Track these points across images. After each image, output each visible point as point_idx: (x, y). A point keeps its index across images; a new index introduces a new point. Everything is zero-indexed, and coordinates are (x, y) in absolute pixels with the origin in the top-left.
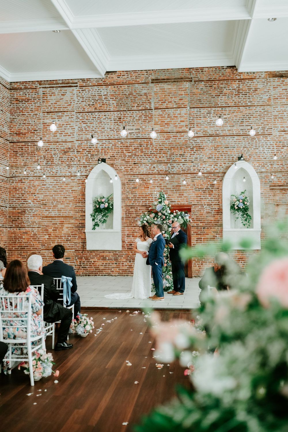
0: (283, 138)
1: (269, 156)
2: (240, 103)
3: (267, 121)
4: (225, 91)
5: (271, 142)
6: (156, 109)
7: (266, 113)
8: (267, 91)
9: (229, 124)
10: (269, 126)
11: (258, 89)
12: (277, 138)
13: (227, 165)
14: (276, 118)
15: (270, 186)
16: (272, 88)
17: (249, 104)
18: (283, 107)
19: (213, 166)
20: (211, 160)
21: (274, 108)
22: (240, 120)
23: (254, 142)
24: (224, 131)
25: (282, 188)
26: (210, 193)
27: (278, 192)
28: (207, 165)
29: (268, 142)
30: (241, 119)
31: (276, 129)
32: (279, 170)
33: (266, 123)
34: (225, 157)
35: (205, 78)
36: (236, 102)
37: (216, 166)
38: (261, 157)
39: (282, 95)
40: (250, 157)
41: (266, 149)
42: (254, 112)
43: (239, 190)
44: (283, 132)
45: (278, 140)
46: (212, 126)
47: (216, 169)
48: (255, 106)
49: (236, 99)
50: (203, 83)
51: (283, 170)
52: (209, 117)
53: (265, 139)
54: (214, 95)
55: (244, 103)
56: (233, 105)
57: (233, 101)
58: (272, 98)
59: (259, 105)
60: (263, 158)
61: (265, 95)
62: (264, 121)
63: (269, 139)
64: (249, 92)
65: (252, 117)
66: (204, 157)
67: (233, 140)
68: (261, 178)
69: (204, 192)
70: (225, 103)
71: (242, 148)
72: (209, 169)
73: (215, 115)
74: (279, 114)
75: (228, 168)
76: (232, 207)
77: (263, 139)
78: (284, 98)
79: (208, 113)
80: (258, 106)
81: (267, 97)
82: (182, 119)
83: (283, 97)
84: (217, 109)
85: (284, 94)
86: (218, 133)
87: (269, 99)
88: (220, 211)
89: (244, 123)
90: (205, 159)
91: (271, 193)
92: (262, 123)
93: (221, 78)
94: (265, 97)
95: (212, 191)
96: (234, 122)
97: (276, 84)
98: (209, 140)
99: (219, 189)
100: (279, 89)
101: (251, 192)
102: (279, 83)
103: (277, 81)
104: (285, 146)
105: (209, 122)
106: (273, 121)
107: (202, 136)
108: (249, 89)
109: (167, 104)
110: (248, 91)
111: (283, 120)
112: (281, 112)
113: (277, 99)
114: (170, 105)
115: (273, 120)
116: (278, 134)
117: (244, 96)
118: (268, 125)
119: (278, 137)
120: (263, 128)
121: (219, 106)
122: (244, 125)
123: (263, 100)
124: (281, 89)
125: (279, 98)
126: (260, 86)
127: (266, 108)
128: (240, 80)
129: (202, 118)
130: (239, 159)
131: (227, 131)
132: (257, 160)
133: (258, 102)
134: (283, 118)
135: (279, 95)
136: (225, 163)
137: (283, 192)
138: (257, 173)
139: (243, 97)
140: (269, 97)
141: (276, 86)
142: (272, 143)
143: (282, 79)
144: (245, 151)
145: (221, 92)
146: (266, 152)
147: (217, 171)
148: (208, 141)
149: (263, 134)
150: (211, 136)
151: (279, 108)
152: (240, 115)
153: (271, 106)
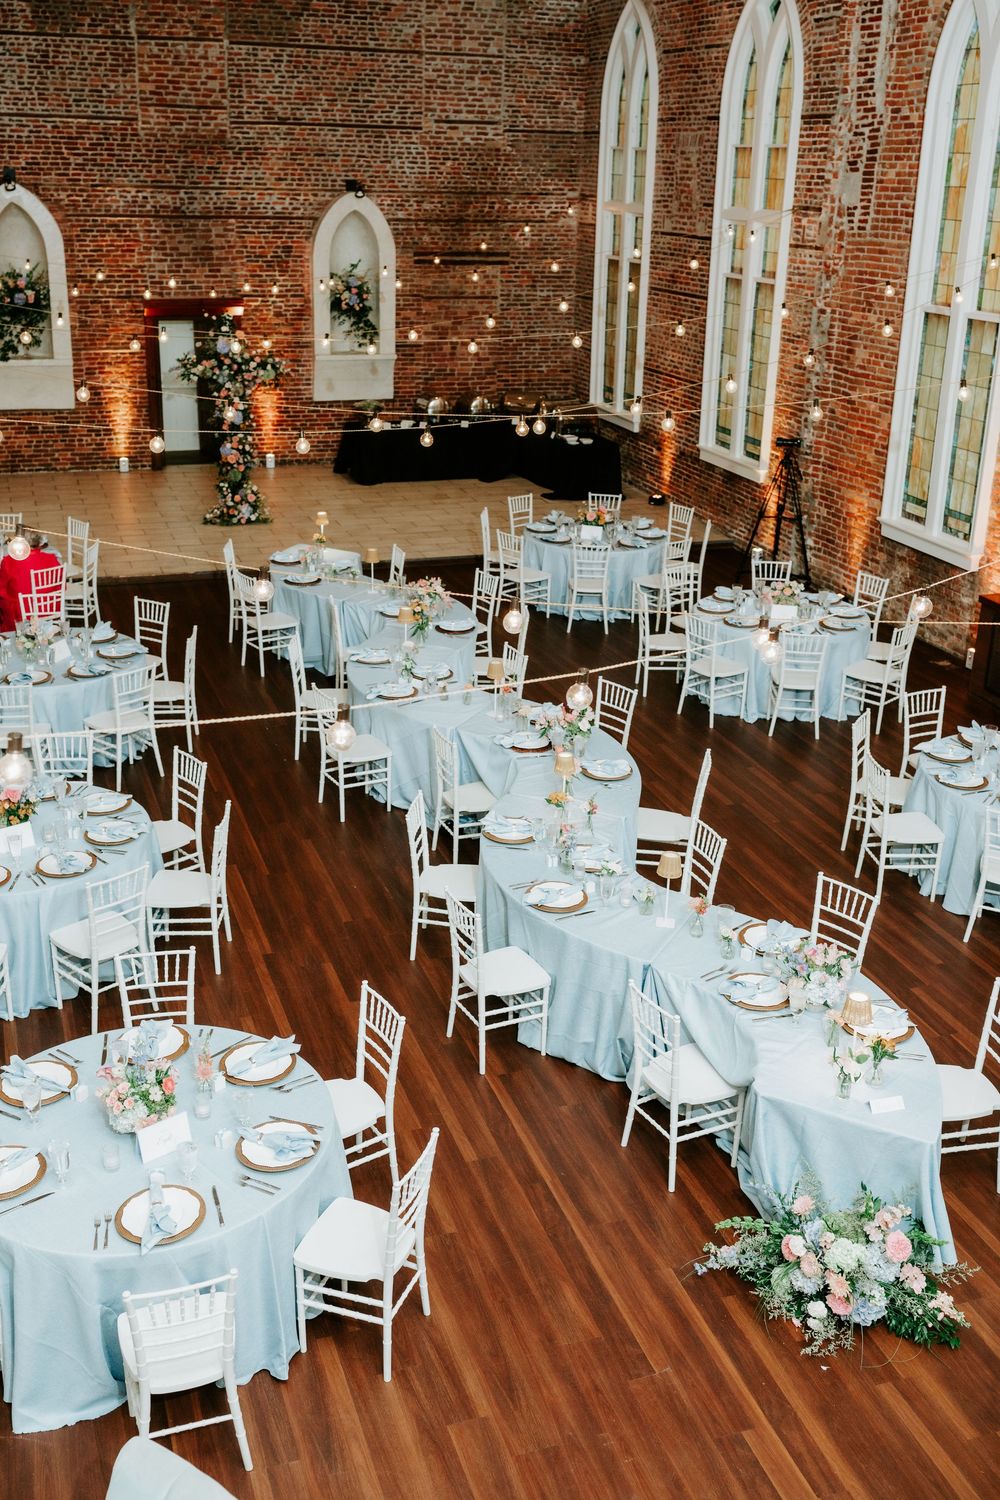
0: (446, 139)
1: (414, 180)
2: (350, 41)
3: (411, 92)
5: (419, 146)
6: (142, 35)
7: (408, 72)
8: (412, 13)
9: (325, 94)
10: (416, 105)
11: (393, 8)
12: (432, 137)
13: (321, 199)
14: (431, 87)
15: (416, 254)
16: (423, 9)
17: (372, 44)
18: (448, 60)
19: (288, 200)
20: (283, 185)
21: (427, 59)
22: (349, 84)
23: (382, 145)
24: (313, 112)
26: (283, 266)
28: (274, 198)
29: (413, 146)
30: (353, 82)
31: (430, 114)
32: (435, 217)
33: (408, 97)
34: (317, 180)
36: (340, 37)
37: (294, 202)
38: (396, 184)
39: (447, 29)
40: (372, 181)
41: (407, 164)
42: (383, 67)
44: (446, 125)
45: (435, 143)
46: (284, 95)
47: (295, 209)
48: (384, 51)
49: (340, 28)
51: (442, 217)
52: (276, 72)
53: (405, 140)
54: (289, 12)
55: (359, 41)
56: (333, 42)
57: (335, 32)
58: (423, 33)
59: (394, 48)
60: (400, 184)
61: (408, 24)
62: (405, 92)
63: (414, 140)
64: (371, 13)
65: (378, 79)
66: (267, 176)
67: (334, 136)
68: (396, 234)
69: (270, 264)
70: (316, 36)
71: (354, 159)
72: (278, 208)
73: (292, 69)
74: (439, 76)
75: (324, 207)
76: (336, 304)
77: (401, 138)
78: (450, 37)
79: (274, 61)
80: (392, 51)
81: (413, 31)
82: (211, 71)
83: (448, 34)
84: (296, 51)
85: (450, 25)
86: (298, 114)
87: (417, 37)
88: (304, 313)
89: (360, 93)
90: (270, 181)
91: (417, 271)
92: (399, 97)
94: (409, 30)
95: (287, 262)
96: (337, 89)
98: (278, 134)
99: (305, 257)
100: (441, 13)
101: (375, 269)
104: (449, 159)
105: (277, 84)
106: (425, 95)
107: (262, 120)
108: (373, 6)
109: (171, 27)
110: (368, 10)
111: (447, 93)
112: (443, 73)
113: (435, 36)
114: (179, 30)
115: (424, 90)
116: (434, 127)
117: (359, 21)
118: (413, 103)
119: (434, 134)
120: (403, 111)
121: (302, 43)
122: (360, 98)
123: (403, 38)
124: (444, 12)
125: (439, 34)
127: (410, 59)
129: (260, 74)
130: (349, 185)
131: (319, 112)
132: (387, 189)
133: (392, 40)
134: (445, 88)
135: (439, 27)
136: (316, 195)
138: (389, 221)
139: (356, 23)
140: (418, 32)
141: (432, 3)
142: (420, 150)
144: (361, 166)
146: (408, 170)
147: (299, 213)
148: (277, 137)
149: (401, 126)
150: (283, 121)
151: (439, 62)
152: (350, 72)
153: (420, 54)
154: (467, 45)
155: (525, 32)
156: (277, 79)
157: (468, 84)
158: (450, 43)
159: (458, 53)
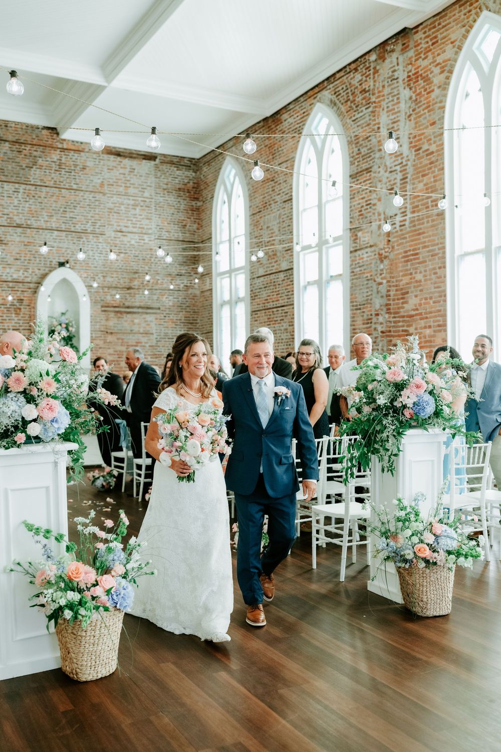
0: (120, 241)
1: (101, 264)
2: (62, 184)
3: (98, 214)
4: (40, 161)
5: (104, 244)
7: (97, 203)
8: (99, 172)
9: (46, 212)
10: (102, 222)
11: (87, 168)
12: (112, 240)
13: (42, 272)
14: (111, 212)
15: (102, 307)
16: (105, 170)
17: (75, 187)
18: (120, 198)
19: (21, 272)
20: (18, 262)
21: (108, 197)
22: (61, 208)
23: (81, 242)
24: (39, 222)
25: (117, 309)
26: (17, 311)
27: (112, 315)
28: (12, 270)
29: (100, 244)
30: (63, 207)
31: (110, 227)
32: (114, 285)
33: (97, 217)
34: (40, 261)
35: (10, 138)
36: (55, 181)
37: (26, 273)
38: (90, 265)
39: (120, 181)
40: (75, 263)
41: (96, 254)
42: (81, 200)
43: (60, 308)
44: (120, 234)
45: (113, 243)
46: (20, 211)
47: (26, 277)
48: (82, 191)
49: (56, 176)
50: (7, 144)
51: (119, 286)
52: (16, 198)
53: (95, 240)
54: (24, 166)
55: (67, 185)
56: (51, 184)
57: (52, 178)
58: (106, 183)
59: (88, 190)
60: (92, 266)
61: (97, 177)
62: (95, 214)
63: (101, 241)
64: (75, 170)
65: (79, 206)
66: (8, 257)
67: (51, 236)
68: (91, 295)
69: (8, 310)
70: (41, 180)
71: (64, 250)
72: (15, 276)
73: (26, 197)
74: (115, 207)
75: (44, 276)
77: (93, 239)
78: (121, 186)
79: (15, 192)
80: (87, 191)
81: (99, 181)
83: (120, 184)
84: (28, 187)
85: (121, 180)
86: (29, 222)
87: (102, 185)
89: (67, 213)
90: (10, 260)
91: (103, 316)
92: (92, 217)
93: (35, 142)
94: (97, 181)
95: (20, 309)
96: (53, 210)
97: (111, 164)
98: (16, 233)
99: (32, 306)
100: (116, 173)
101: (77, 314)
102: (114, 164)
103: (112, 160)
104: (122, 253)
105: (16, 204)
106: (107, 216)
107: (6, 224)
108: (76, 166)
110: (73, 168)
111: (120, 216)
112: (117, 205)
113: (113, 185)
115: (107, 214)
116: (113, 234)
117: (68, 174)
118: (100, 220)
119: (113, 238)
120: (94, 224)
121: (32, 183)
122: (68, 216)
123: (93, 184)
124: (118, 173)
125: (115, 184)
126: (90, 164)
127: (99, 196)
128: (63, 150)
129: (5, 198)
130: (62, 264)
131: (42, 222)
132: (84, 268)
133: (87, 185)
134: (119, 213)
135: (115, 181)
136: (39, 269)
137: (119, 315)
138: (86, 286)
139: (65, 175)
140: (102, 182)
141: (111, 168)
142: (105, 247)
143: (119, 159)
144: (68, 254)
145: (35, 163)
146: (97, 258)
147: (28, 280)
148: (15, 235)
149: (93, 232)
150: (19, 226)
151: (115, 199)
152: (62, 201)
153: (104, 194)
154: (131, 191)
155: (165, 187)
156: (16, 202)
157: (133, 212)
158: (121, 189)
159: (126, 195)
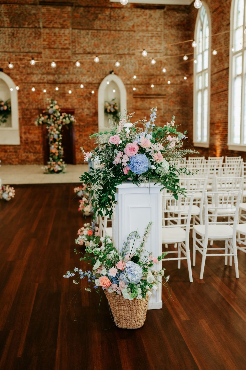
0: (143, 58)
1: (133, 71)
2: (111, 28)
4: (100, 16)
5: (134, 60)
6: (44, 27)
7: (131, 37)
8: (132, 19)
9: (103, 44)
10: (133, 47)
11: (125, 17)
13: (101, 77)
14: (138, 42)
15: (134, 95)
16: (135, 17)
17: (118, 29)
18: (144, 33)
19: (91, 78)
20: (89, 73)
21: (137, 33)
22: (111, 41)
23: (122, 60)
25: (142, 96)
26: (89, 99)
27: (139, 99)
28: (86, 77)
29: (132, 60)
31: (138, 50)
33: (131, 45)
34: (100, 71)
35: (84, 4)
36: (108, 27)
37: (93, 78)
38: (127, 72)
40: (119, 72)
42: (122, 36)
43: (111, 97)
46: (89, 45)
48: (122, 31)
49: (108, 24)
50: (82, 8)
51: (143, 83)
52: (87, 38)
53: (130, 58)
54: (91, 19)
55: (114, 28)
56: (106, 28)
57: (106, 25)
58: (135, 25)
59: (126, 30)
61: (130, 22)
62: (130, 43)
63: (133, 58)
64: (118, 19)
68: (127, 89)
69: (84, 98)
70: (100, 26)
71: (113, 65)
72: (87, 80)
73: (92, 36)
74: (141, 38)
75: (102, 79)
76: (106, 111)
77: (128, 58)
79: (86, 34)
82: (66, 38)
83: (143, 25)
84: (93, 31)
85: (144, 22)
86: (94, 51)
87: (133, 26)
88: (96, 114)
90: (85, 72)
91: (134, 100)
92: (128, 45)
93: (97, 5)
94: (131, 24)
96: (107, 43)
97: (139, 13)
99: (96, 95)
100: (141, 19)
101: (119, 100)
102: (140, 13)
103: (139, 11)
106: (136, 44)
108: (119, 17)
109: (53, 24)
113: (139, 26)
114: (56, 25)
115: (136, 42)
117: (114, 22)
119: (139, 57)
120: (129, 49)
121: (95, 28)
122: (115, 45)
123: (129, 26)
125: (141, 25)
126: (127, 15)
127: (132, 33)
128: (112, 8)
129: (82, 38)
130: (111, 73)
132: (124, 74)
133: (125, 27)
135: (141, 23)
137: (143, 99)
138: (124, 84)
140: (133, 24)
141: (138, 15)
142: (135, 62)
143: (143, 10)
144: (115, 67)
145: (97, 17)
146: (131, 68)
147: (94, 82)
148: (87, 58)
149: (128, 54)
150: (89, 53)
151: (141, 34)
152: (111, 38)
153: (134, 31)
154: (150, 28)
155: (170, 24)
156: (87, 40)
157: (151, 40)
158: (144, 28)
159: (147, 31)
